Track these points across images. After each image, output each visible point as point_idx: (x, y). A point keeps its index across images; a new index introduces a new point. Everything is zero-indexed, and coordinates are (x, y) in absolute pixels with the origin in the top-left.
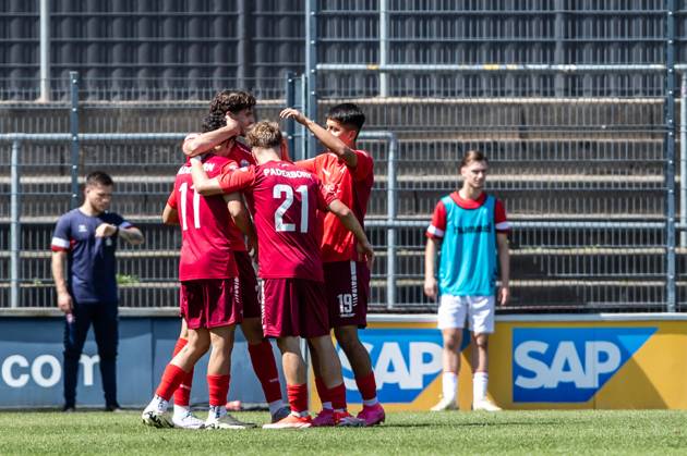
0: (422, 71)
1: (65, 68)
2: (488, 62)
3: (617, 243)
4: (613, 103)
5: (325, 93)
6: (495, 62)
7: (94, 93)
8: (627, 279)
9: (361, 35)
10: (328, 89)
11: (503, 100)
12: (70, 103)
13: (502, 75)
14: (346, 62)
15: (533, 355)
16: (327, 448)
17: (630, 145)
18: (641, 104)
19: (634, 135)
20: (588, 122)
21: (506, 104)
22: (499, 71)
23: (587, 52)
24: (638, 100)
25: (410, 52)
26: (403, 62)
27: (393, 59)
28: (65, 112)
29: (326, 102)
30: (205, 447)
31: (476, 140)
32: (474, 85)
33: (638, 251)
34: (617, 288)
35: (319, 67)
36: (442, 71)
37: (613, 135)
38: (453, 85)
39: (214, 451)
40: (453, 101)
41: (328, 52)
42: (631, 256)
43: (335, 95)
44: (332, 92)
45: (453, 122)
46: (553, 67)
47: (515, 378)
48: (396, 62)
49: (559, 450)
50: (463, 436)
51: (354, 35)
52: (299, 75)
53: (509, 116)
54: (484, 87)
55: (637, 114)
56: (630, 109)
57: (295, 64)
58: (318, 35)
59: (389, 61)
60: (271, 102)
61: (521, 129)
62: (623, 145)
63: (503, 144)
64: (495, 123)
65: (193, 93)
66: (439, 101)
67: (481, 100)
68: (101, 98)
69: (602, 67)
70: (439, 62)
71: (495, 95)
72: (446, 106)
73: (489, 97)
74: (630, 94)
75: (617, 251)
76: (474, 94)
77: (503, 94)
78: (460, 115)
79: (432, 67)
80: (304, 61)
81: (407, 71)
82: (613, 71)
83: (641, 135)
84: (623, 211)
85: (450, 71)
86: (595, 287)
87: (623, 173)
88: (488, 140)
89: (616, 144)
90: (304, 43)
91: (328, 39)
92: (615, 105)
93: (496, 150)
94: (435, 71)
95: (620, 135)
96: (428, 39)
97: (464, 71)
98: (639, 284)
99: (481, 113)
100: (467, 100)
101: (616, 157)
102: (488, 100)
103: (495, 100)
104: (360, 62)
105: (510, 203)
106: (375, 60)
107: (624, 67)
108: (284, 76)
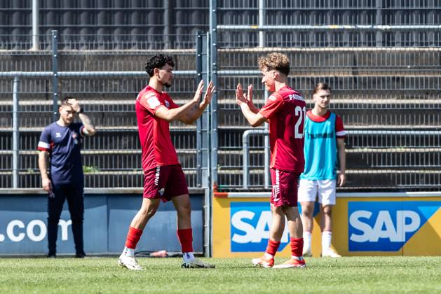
0: (287, 29)
1: (49, 27)
2: (332, 24)
3: (417, 145)
4: (415, 51)
5: (222, 45)
6: (336, 23)
7: (68, 45)
8: (424, 169)
9: (246, 6)
10: (224, 42)
11: (341, 49)
12: (52, 51)
13: (340, 32)
14: (237, 24)
15: (362, 220)
16: (224, 282)
17: (426, 79)
18: (434, 51)
19: (429, 73)
20: (398, 64)
21: (343, 52)
22: (338, 29)
23: (398, 17)
24: (431, 49)
25: (279, 17)
26: (275, 24)
27: (268, 22)
28: (49, 57)
29: (223, 50)
30: (142, 281)
31: (323, 76)
32: (322, 39)
33: (432, 150)
34: (417, 175)
35: (218, 27)
36: (301, 29)
37: (415, 73)
38: (308, 39)
39: (149, 284)
40: (308, 50)
41: (225, 17)
42: (427, 153)
43: (229, 46)
44: (227, 44)
45: (308, 64)
46: (375, 27)
47: (350, 236)
48: (270, 23)
49: (379, 283)
50: (315, 274)
51: (242, 6)
52: (205, 32)
53: (346, 60)
54: (329, 41)
55: (431, 58)
56: (427, 55)
57: (203, 25)
58: (217, 6)
59: (265, 23)
60: (187, 50)
61: (353, 68)
62: (422, 79)
63: (341, 79)
64: (336, 64)
65: (134, 44)
66: (299, 49)
67: (327, 49)
68: (73, 48)
69: (408, 27)
70: (298, 23)
71: (336, 45)
72: (303, 53)
73: (332, 47)
74: (427, 45)
75: (417, 150)
76: (322, 45)
77: (341, 45)
78: (312, 60)
79: (294, 27)
80: (208, 23)
81: (277, 30)
82: (415, 30)
83: (434, 72)
84: (422, 123)
85: (306, 29)
86: (403, 174)
87: (422, 98)
88: (331, 76)
89: (417, 78)
90: (208, 11)
91: (224, 8)
92: (417, 53)
93: (336, 82)
94: (296, 30)
95: (420, 72)
96: (291, 8)
97: (315, 29)
98: (433, 172)
99: (327, 58)
100: (317, 49)
101: (417, 87)
102: (332, 49)
103: (337, 49)
104: (246, 24)
105: (346, 118)
106: (256, 23)
107: (422, 27)
108: (195, 33)
